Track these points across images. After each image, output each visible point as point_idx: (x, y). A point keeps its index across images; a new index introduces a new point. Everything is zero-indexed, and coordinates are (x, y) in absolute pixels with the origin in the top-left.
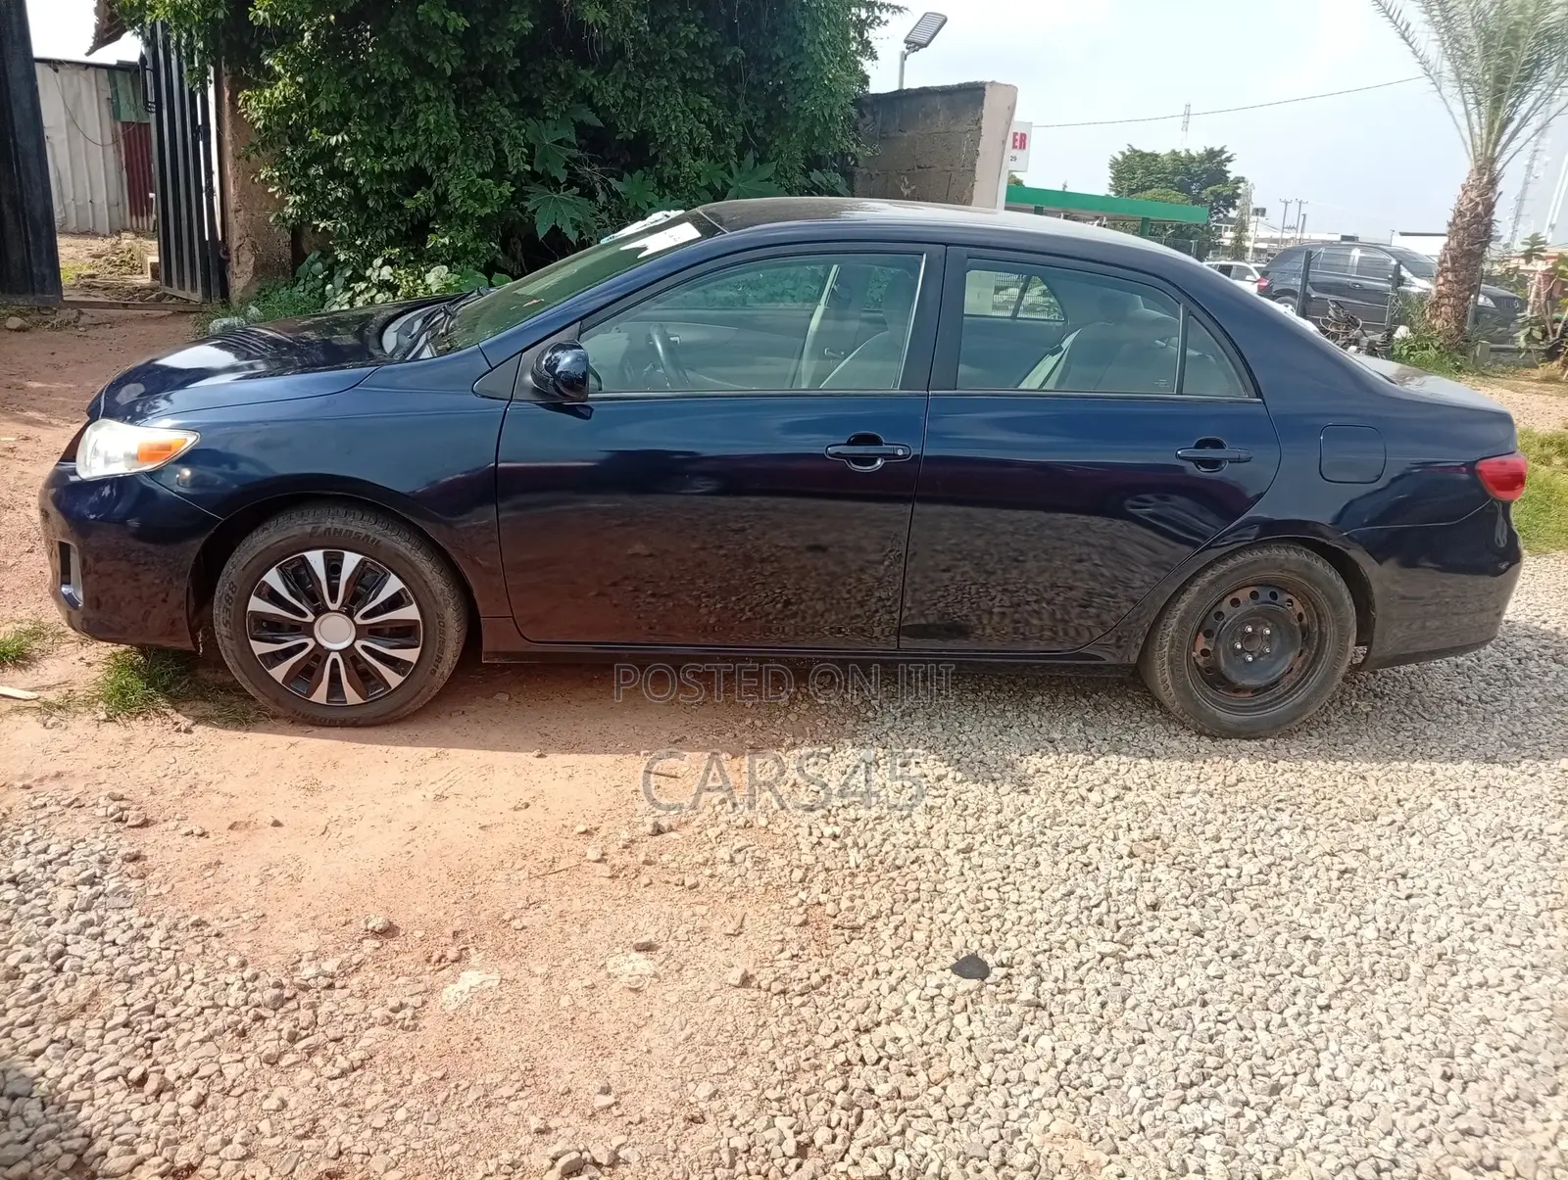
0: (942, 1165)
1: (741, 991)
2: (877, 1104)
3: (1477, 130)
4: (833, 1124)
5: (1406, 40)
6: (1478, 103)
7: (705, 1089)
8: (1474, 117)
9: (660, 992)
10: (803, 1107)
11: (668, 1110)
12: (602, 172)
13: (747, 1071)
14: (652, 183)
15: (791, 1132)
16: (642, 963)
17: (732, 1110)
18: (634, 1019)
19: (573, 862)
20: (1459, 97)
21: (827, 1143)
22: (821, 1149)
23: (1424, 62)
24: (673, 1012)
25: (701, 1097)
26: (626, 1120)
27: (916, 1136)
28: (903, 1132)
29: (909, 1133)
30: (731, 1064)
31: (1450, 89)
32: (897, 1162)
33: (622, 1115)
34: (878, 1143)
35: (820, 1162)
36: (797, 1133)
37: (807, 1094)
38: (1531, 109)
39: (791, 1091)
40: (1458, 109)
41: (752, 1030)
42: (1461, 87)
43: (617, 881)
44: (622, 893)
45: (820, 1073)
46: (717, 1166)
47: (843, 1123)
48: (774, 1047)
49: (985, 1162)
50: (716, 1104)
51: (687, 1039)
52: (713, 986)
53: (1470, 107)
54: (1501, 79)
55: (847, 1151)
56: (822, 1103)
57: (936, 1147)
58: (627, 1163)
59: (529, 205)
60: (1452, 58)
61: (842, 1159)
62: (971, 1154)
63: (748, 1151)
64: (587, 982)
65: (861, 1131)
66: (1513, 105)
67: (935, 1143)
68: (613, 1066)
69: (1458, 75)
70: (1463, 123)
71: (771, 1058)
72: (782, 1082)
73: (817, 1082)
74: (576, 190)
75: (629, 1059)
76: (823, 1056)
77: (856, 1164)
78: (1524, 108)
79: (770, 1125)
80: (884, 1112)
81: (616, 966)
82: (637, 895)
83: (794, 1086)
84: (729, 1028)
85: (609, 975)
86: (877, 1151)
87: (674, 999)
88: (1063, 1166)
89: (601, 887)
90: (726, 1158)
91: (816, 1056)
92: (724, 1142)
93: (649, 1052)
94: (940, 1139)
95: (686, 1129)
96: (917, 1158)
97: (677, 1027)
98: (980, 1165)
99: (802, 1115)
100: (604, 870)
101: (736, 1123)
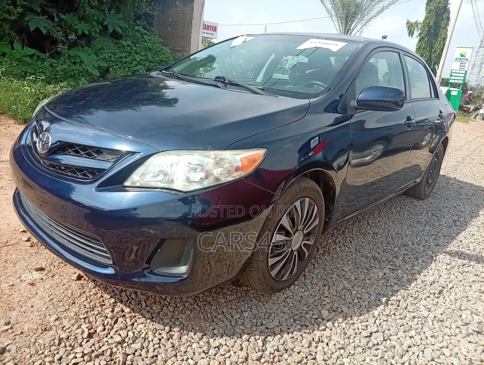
0: (147, 334)
1: (77, 282)
2: (124, 316)
3: (342, 31)
4: (105, 325)
5: (323, 3)
6: (342, 23)
7: (54, 317)
8: (341, 27)
9: (43, 285)
10: (94, 320)
11: (35, 327)
12: (57, 11)
13: (74, 310)
14: (76, 18)
15: (87, 329)
16: (37, 275)
17: (64, 324)
18: (29, 295)
19: (16, 242)
20: (337, 21)
21: (101, 331)
22: (99, 334)
23: (327, 10)
24: (47, 291)
25: (51, 321)
26: (14, 334)
27: (138, 325)
28: (133, 324)
29: (135, 324)
30: (67, 307)
31: (335, 18)
32: (129, 335)
33: (13, 332)
34: (121, 329)
35: (98, 339)
36: (89, 330)
37: (97, 315)
38: (355, 26)
39: (90, 315)
40: (337, 24)
41: (78, 295)
42: (337, 18)
43: (33, 248)
44: (34, 251)
45: (104, 307)
46: (52, 346)
47: (109, 324)
48: (87, 300)
49: (163, 331)
50: (57, 323)
51: (50, 300)
52: (65, 281)
53: (340, 24)
54: (347, 17)
55: (109, 334)
56: (102, 318)
57: (145, 328)
58: (9, 351)
59: (27, 18)
60: (334, 9)
61: (107, 337)
62: (158, 329)
63: (68, 338)
64: (11, 284)
65: (116, 326)
66: (350, 24)
67: (145, 326)
68: (14, 314)
69: (336, 14)
70: (338, 28)
71: (85, 304)
72: (87, 312)
73: (102, 310)
74: (46, 16)
75: (22, 310)
76: (107, 301)
77: (112, 338)
78: (353, 26)
79: (80, 327)
80: (126, 318)
81: (26, 277)
82: (41, 252)
83: (92, 312)
84: (69, 295)
85: (21, 281)
86: (121, 332)
87: (48, 287)
88: (193, 329)
89: (26, 250)
90: (57, 342)
91: (103, 301)
92: (58, 336)
93: (32, 307)
94: (147, 325)
95: (42, 333)
96: (137, 332)
97: (47, 296)
98: (161, 332)
99: (93, 323)
100: (29, 244)
101: (65, 329)
